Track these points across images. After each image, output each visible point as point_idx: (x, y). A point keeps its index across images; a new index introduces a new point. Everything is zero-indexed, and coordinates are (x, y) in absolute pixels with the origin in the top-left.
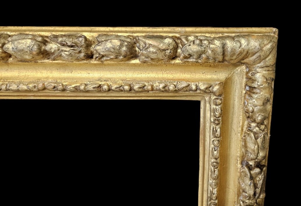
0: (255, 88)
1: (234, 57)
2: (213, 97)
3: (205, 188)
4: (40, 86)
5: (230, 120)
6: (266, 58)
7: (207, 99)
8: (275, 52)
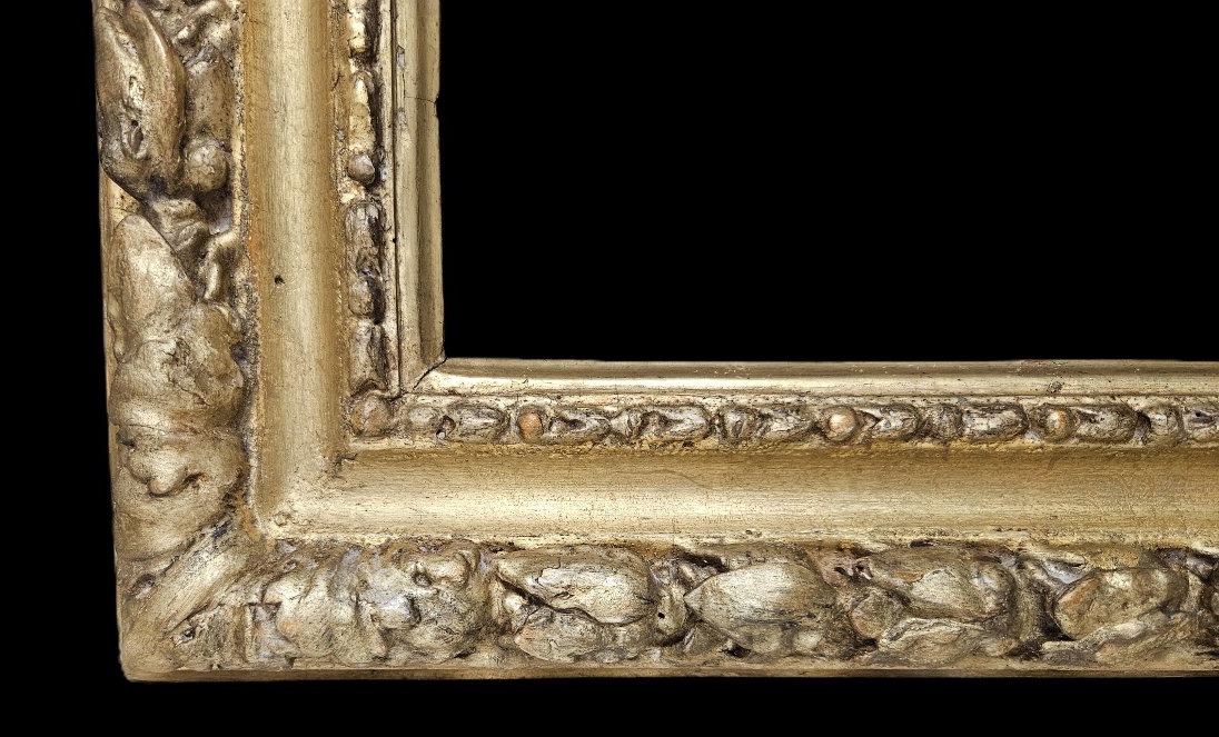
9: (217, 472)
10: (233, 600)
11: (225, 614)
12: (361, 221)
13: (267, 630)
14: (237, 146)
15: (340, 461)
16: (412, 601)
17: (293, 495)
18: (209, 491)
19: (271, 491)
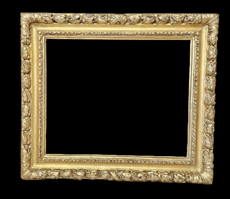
0: (212, 31)
1: (205, 20)
2: (196, 37)
3: (193, 74)
4: (136, 33)
5: (202, 47)
6: (216, 20)
7: (193, 38)
8: (218, 18)
9: (28, 165)
10: (29, 174)
11: (29, 175)
12: (39, 146)
13: (31, 176)
14: (31, 140)
15: (37, 162)
16: (42, 175)
17: (34, 165)
18: (28, 166)
19: (32, 165)
